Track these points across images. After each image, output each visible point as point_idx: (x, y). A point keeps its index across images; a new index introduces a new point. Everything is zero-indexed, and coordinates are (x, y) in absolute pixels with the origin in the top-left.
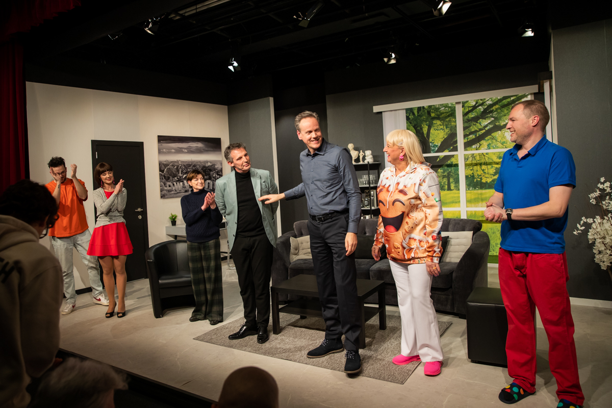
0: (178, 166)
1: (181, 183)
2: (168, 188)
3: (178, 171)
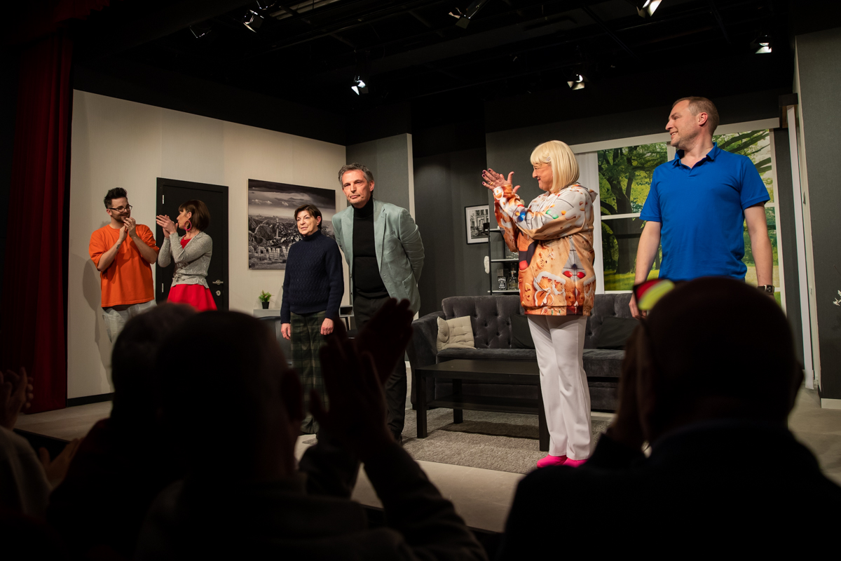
1: (278, 249)
2: (260, 255)
3: (274, 232)
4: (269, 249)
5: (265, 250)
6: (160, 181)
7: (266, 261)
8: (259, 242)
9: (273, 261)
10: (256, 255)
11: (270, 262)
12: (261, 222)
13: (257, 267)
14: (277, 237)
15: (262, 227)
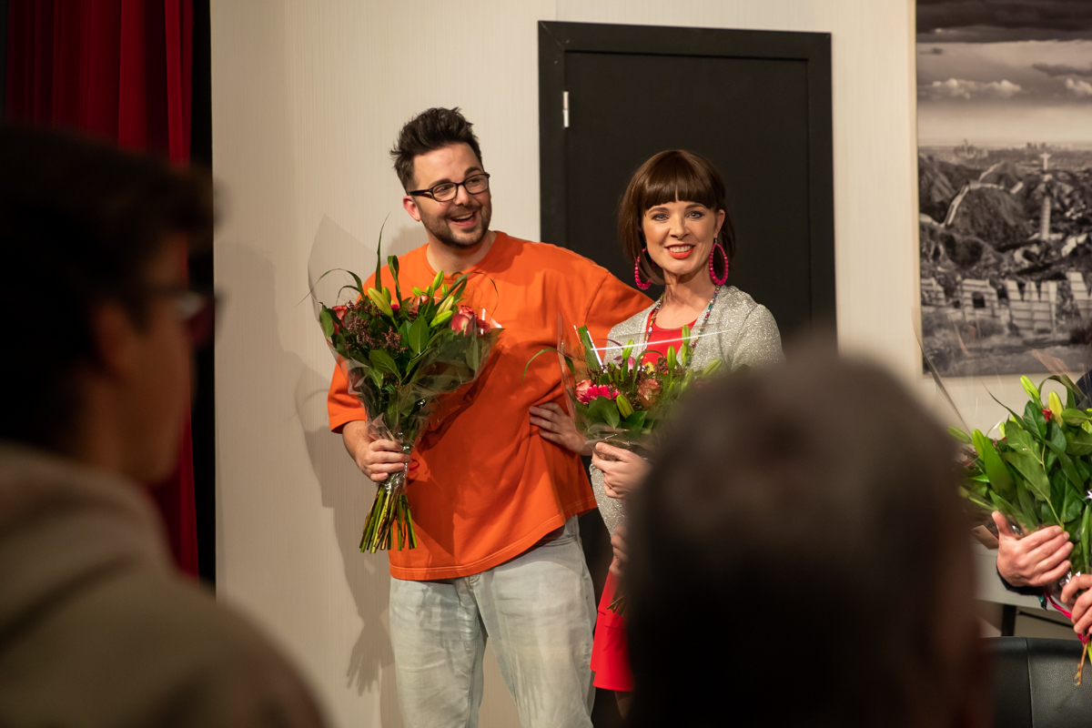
0: (1032, 183)
1: (1052, 287)
2: (970, 314)
3: (1033, 212)
4: (1012, 285)
5: (990, 293)
6: (551, 34)
7: (995, 340)
8: (968, 258)
9: (1030, 336)
10: (954, 315)
11: (1016, 342)
12: (975, 174)
13: (955, 365)
14: (1046, 235)
15: (980, 194)
